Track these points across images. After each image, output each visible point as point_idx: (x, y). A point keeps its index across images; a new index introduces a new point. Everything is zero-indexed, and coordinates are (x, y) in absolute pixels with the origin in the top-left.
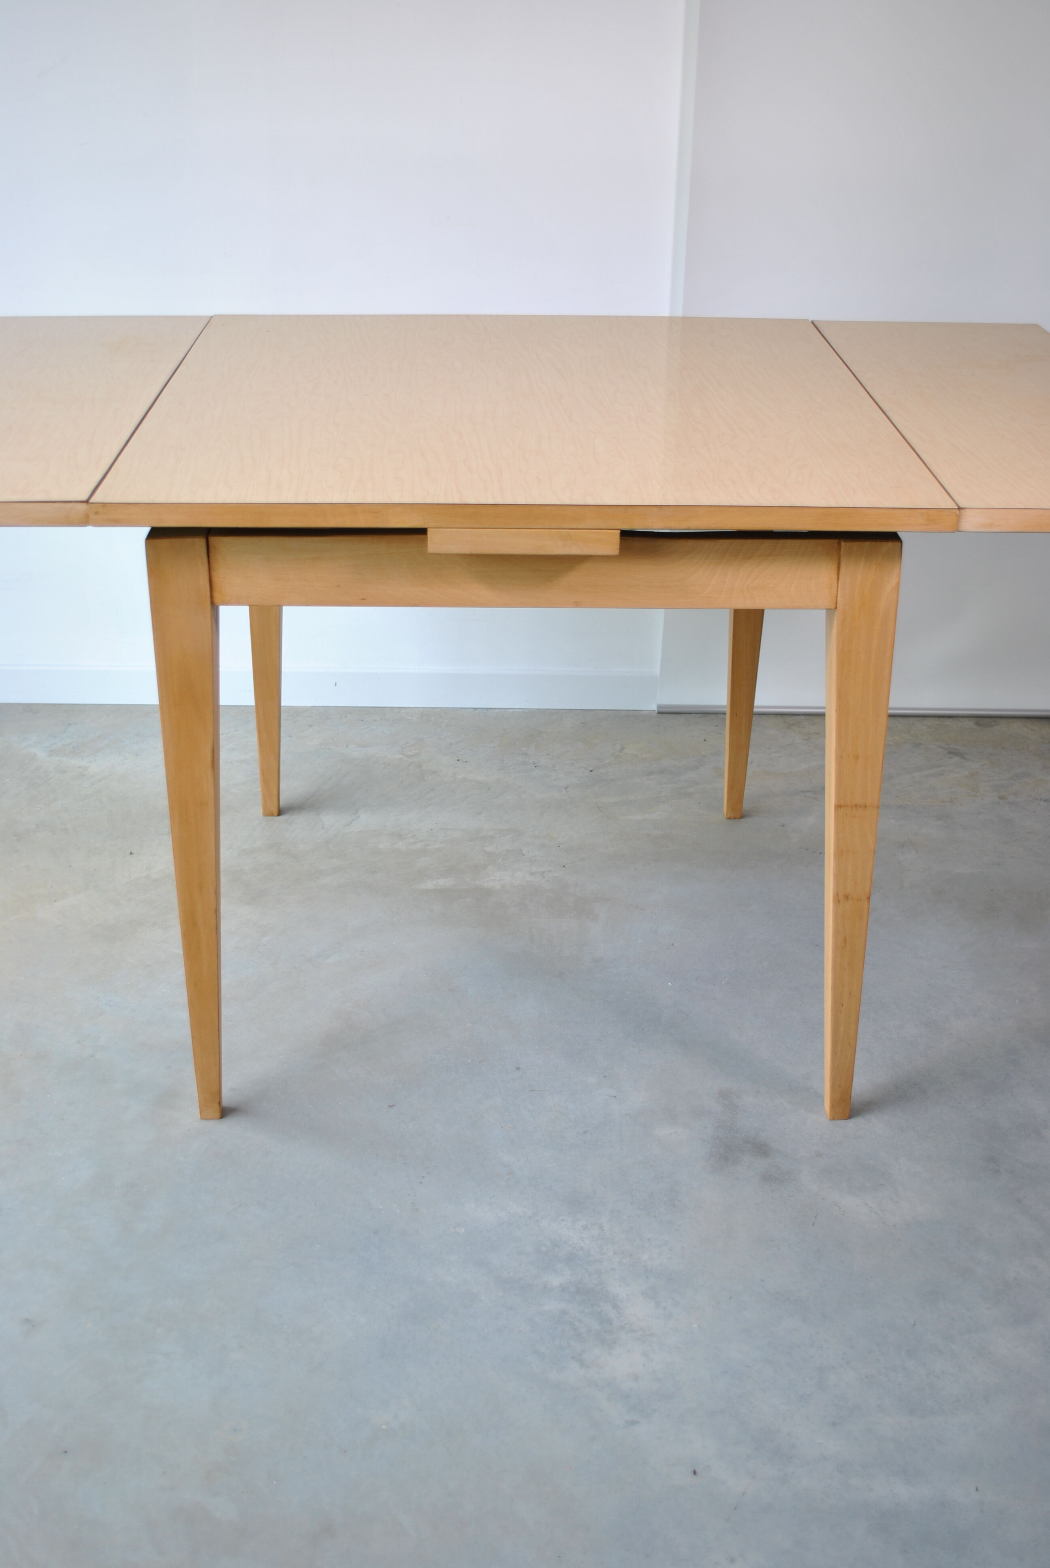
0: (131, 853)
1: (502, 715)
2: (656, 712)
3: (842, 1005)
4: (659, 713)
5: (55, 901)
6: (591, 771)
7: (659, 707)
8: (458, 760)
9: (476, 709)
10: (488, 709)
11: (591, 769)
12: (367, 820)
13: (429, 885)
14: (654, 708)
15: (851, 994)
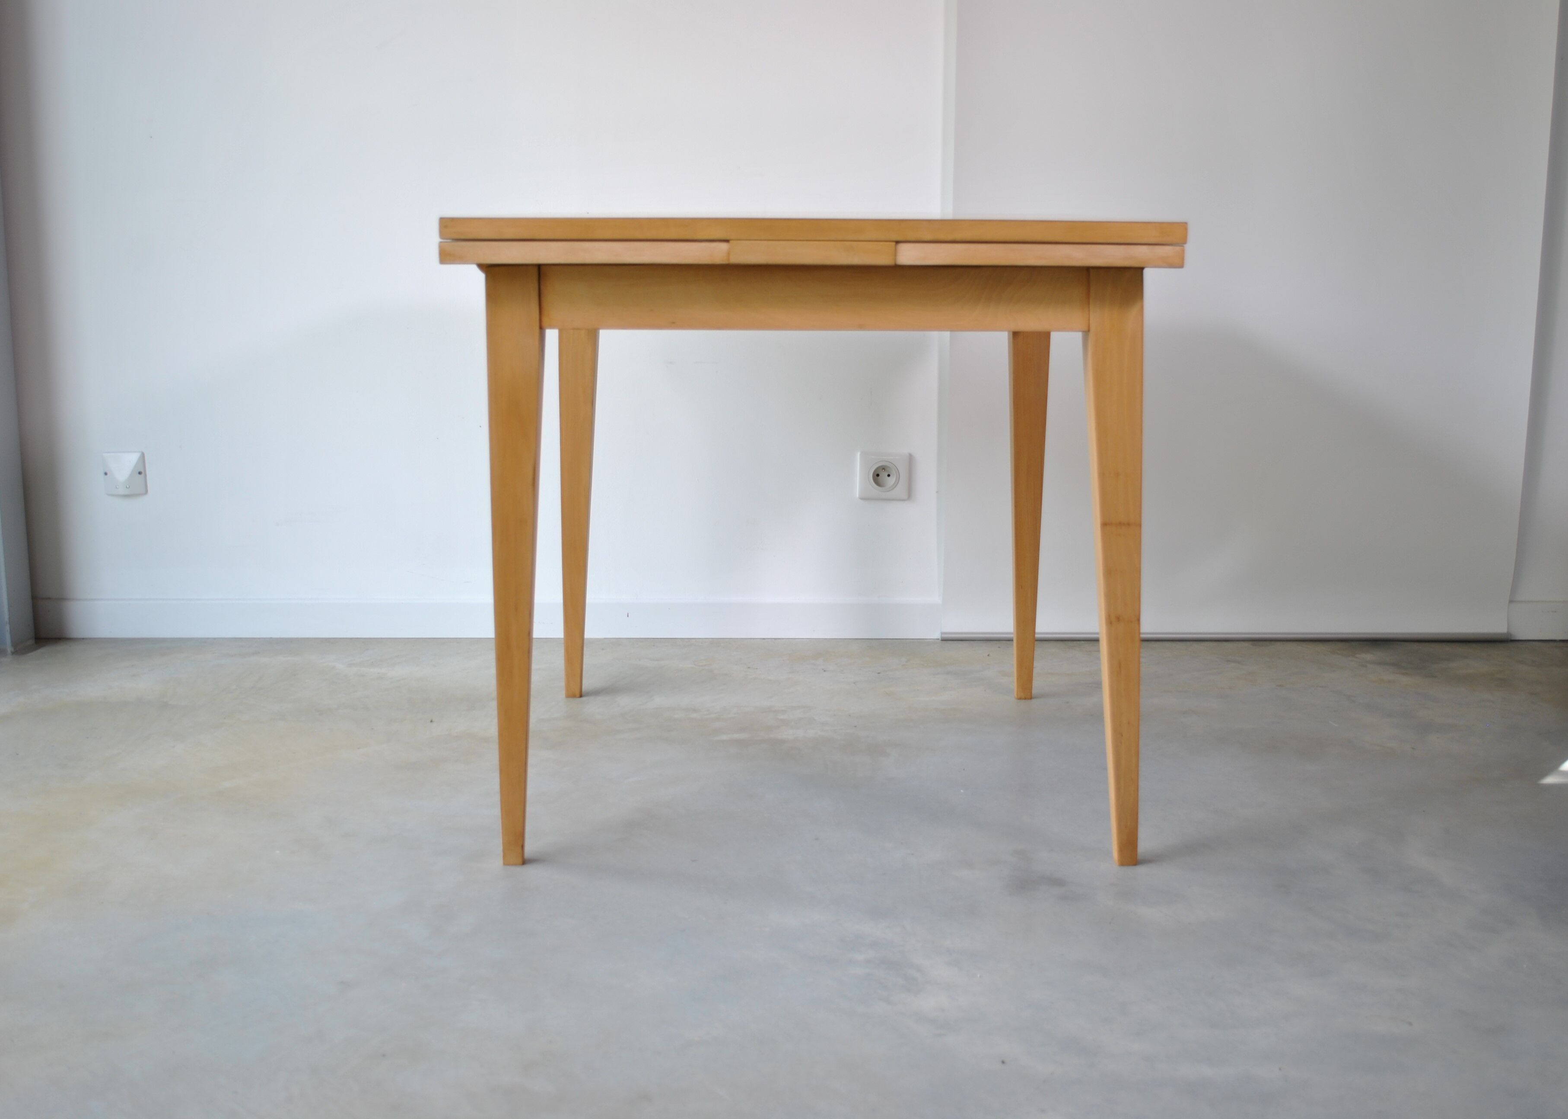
0: (431, 721)
1: (790, 642)
2: (940, 638)
3: (1122, 736)
4: (942, 640)
5: (359, 748)
6: (879, 673)
7: (942, 633)
8: (749, 668)
9: (764, 639)
10: (775, 639)
11: (878, 672)
12: (659, 701)
13: (724, 737)
14: (937, 635)
15: (1129, 723)
